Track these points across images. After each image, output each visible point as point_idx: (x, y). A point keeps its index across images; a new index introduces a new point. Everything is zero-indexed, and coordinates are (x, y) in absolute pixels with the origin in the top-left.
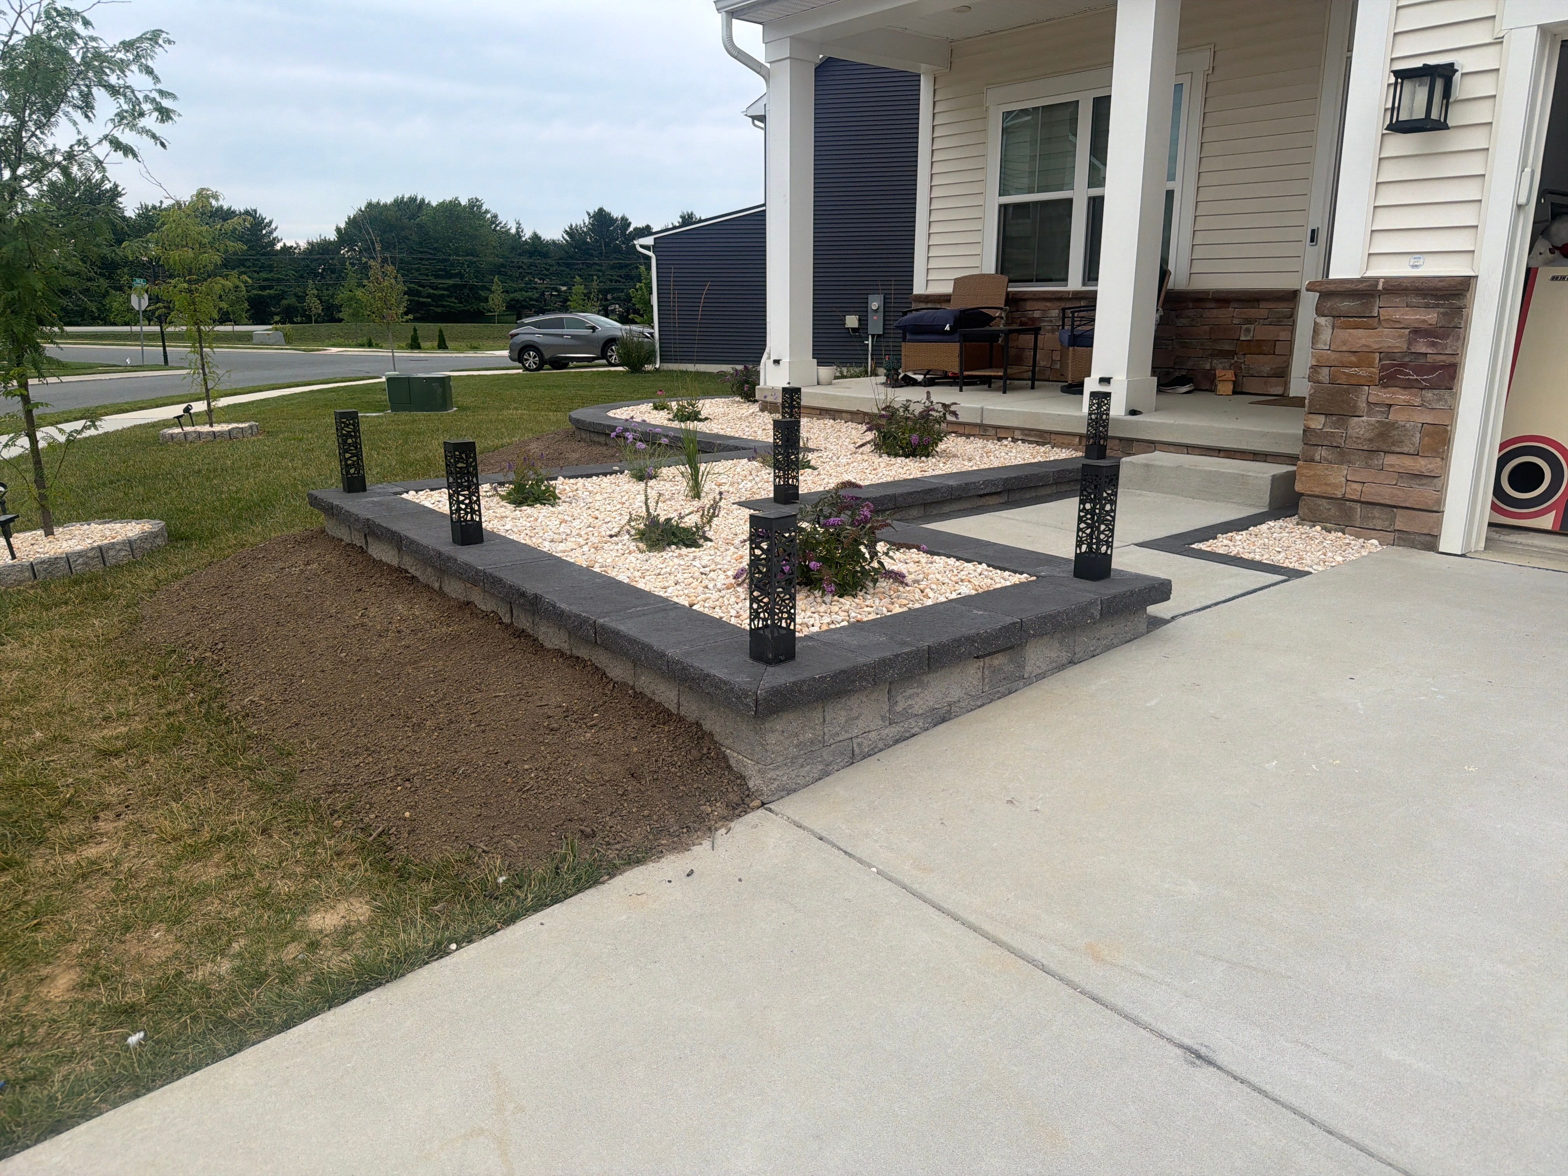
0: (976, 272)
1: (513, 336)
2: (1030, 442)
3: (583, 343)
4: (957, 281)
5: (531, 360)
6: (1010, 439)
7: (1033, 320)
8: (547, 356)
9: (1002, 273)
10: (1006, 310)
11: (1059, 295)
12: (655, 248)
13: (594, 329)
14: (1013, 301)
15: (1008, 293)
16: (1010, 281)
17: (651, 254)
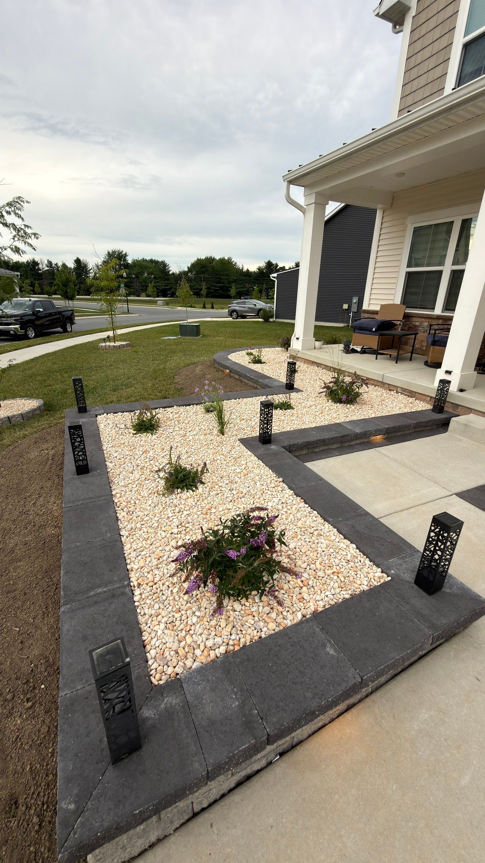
0: (391, 302)
1: (229, 307)
2: (405, 395)
3: (251, 310)
4: (382, 306)
5: (234, 316)
6: (395, 391)
7: (416, 326)
8: (239, 314)
9: (403, 304)
10: (402, 322)
11: (430, 316)
12: (277, 278)
13: (255, 305)
14: (407, 316)
15: (405, 313)
16: (407, 307)
17: (275, 280)
